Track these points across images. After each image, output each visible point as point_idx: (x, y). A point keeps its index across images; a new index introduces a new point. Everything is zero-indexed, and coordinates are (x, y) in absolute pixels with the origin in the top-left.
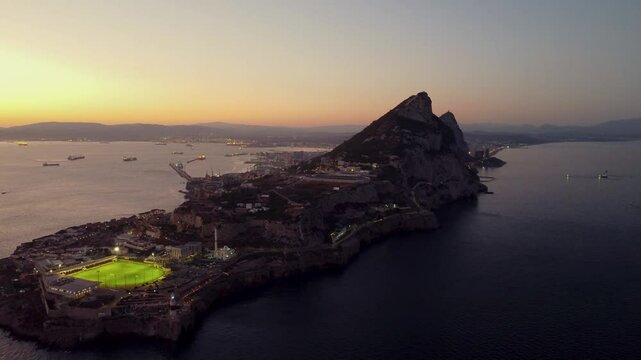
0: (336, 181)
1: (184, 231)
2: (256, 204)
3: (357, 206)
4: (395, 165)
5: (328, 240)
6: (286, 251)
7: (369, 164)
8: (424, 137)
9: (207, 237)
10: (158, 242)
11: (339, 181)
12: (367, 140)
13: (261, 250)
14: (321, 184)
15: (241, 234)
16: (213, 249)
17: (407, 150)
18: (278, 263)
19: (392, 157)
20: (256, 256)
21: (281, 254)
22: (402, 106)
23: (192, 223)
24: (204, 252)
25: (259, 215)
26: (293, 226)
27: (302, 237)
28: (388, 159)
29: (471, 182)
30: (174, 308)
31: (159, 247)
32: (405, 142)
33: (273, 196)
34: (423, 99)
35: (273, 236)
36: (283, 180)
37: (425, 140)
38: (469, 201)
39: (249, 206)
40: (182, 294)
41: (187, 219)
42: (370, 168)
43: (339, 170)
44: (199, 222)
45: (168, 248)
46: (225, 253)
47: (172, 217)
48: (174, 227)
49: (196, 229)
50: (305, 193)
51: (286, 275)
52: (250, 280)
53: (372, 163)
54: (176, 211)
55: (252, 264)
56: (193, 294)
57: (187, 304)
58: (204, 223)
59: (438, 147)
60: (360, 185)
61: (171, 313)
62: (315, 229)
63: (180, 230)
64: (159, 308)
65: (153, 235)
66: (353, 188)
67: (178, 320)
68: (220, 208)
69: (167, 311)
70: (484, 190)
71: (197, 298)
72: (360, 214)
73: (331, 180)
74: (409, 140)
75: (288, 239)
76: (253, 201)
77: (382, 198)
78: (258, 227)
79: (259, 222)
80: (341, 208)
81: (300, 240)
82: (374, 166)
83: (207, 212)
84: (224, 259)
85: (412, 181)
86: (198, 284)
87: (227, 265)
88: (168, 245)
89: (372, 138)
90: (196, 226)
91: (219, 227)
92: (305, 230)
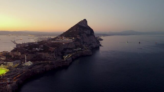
0: (63, 42)
1: (14, 57)
2: (39, 48)
3: (69, 49)
4: (79, 38)
5: (63, 58)
6: (50, 62)
7: (71, 38)
8: (86, 31)
9: (22, 58)
10: (4, 61)
11: (64, 42)
12: (71, 31)
13: (42, 62)
14: (59, 43)
15: (34, 57)
16: (25, 62)
17: (82, 34)
18: (47, 66)
19: (78, 36)
20: (40, 64)
21: (48, 63)
22: (80, 22)
23: (17, 55)
24: (21, 62)
25: (40, 51)
26: (52, 54)
27: (55, 58)
28: (77, 36)
29: (98, 43)
30: (9, 83)
31: (5, 63)
32: (81, 32)
33: (44, 46)
34: (85, 21)
35: (45, 57)
36: (47, 42)
37: (86, 32)
38: (97, 48)
39: (37, 49)
40: (13, 78)
41: (16, 53)
42: (72, 39)
43: (63, 39)
44: (20, 54)
45: (8, 63)
46: (29, 63)
47: (10, 53)
48: (11, 56)
49: (18, 56)
50: (54, 45)
51: (50, 69)
52: (38, 72)
53: (72, 37)
54: (12, 51)
55: (39, 66)
56: (17, 78)
57: (15, 81)
58: (22, 54)
59: (89, 34)
60: (70, 43)
61: (8, 85)
62: (58, 55)
63: (13, 57)
64: (3, 84)
65: (3, 59)
66: (68, 44)
67: (11, 88)
68: (27, 50)
69: (7, 85)
70: (101, 45)
71: (19, 79)
72: (71, 51)
73: (62, 42)
74: (82, 31)
75: (50, 58)
76: (38, 47)
77: (77, 47)
78: (40, 55)
79: (41, 53)
80: (65, 49)
81: (54, 58)
82: (73, 38)
83: (23, 51)
84: (29, 65)
85: (84, 43)
86: (19, 74)
87: (31, 67)
88: (8, 62)
89: (72, 31)
90: (19, 55)
91: (27, 55)
92: (55, 55)
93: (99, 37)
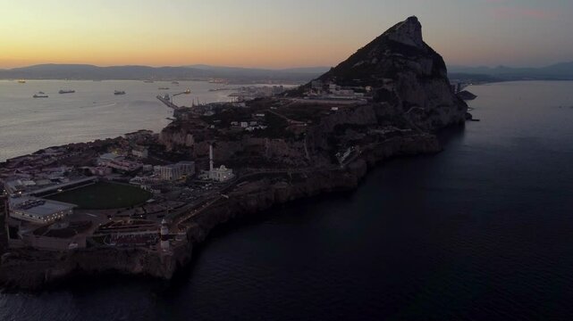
0: (332, 102)
1: (174, 150)
2: (252, 123)
3: (355, 127)
4: (389, 88)
5: (335, 161)
6: (290, 172)
7: (361, 88)
8: (415, 60)
9: (199, 156)
10: (145, 161)
11: (336, 102)
12: (358, 64)
13: (262, 170)
14: (316, 105)
15: (238, 153)
16: (208, 169)
17: (400, 74)
18: (282, 185)
19: (385, 80)
20: (259, 177)
21: (286, 176)
22: (392, 30)
23: (183, 142)
24: (196, 170)
25: (257, 133)
26: (297, 144)
27: (307, 157)
28: (381, 82)
29: (460, 109)
30: (165, 238)
31: (147, 167)
32: (397, 65)
33: (268, 114)
34: (413, 23)
35: (274, 155)
36: (274, 102)
37: (417, 64)
38: (457, 127)
39: (244, 124)
40: (175, 219)
41: (177, 138)
42: (364, 91)
43: (331, 93)
44: (190, 140)
45: (157, 168)
46: (223, 174)
47: (160, 138)
48: (163, 147)
49: (187, 148)
50: (301, 113)
51: (292, 198)
52: (253, 203)
53: (364, 86)
54: (164, 130)
55: (253, 186)
56: (188, 220)
57: (182, 233)
58: (196, 141)
59: (429, 72)
60: (358, 106)
61: (164, 244)
62: (319, 149)
63: (169, 148)
64: (146, 237)
65: (140, 154)
66: (352, 109)
67: (171, 254)
68: (212, 127)
69: (157, 242)
70: (469, 117)
71: (196, 225)
72: (361, 136)
73: (327, 102)
74: (400, 63)
75: (292, 159)
76: (248, 120)
77: (380, 122)
78: (257, 145)
79: (256, 141)
80: (340, 129)
81: (306, 160)
82: (368, 88)
83: (200, 131)
84: (222, 180)
85: (406, 105)
86: (193, 209)
87: (227, 187)
88: (157, 164)
89: (363, 62)
90: (187, 145)
91: (214, 145)
92: (310, 149)
93: (459, 85)
